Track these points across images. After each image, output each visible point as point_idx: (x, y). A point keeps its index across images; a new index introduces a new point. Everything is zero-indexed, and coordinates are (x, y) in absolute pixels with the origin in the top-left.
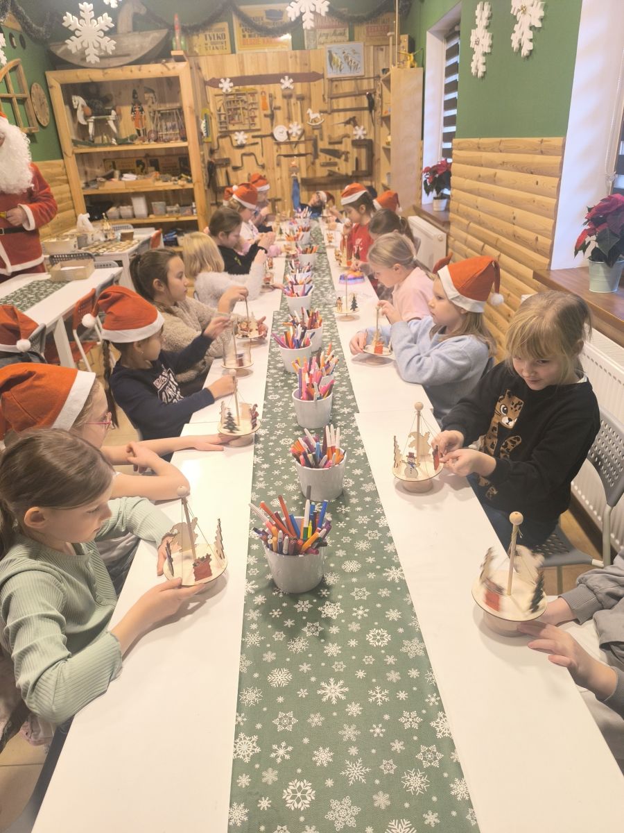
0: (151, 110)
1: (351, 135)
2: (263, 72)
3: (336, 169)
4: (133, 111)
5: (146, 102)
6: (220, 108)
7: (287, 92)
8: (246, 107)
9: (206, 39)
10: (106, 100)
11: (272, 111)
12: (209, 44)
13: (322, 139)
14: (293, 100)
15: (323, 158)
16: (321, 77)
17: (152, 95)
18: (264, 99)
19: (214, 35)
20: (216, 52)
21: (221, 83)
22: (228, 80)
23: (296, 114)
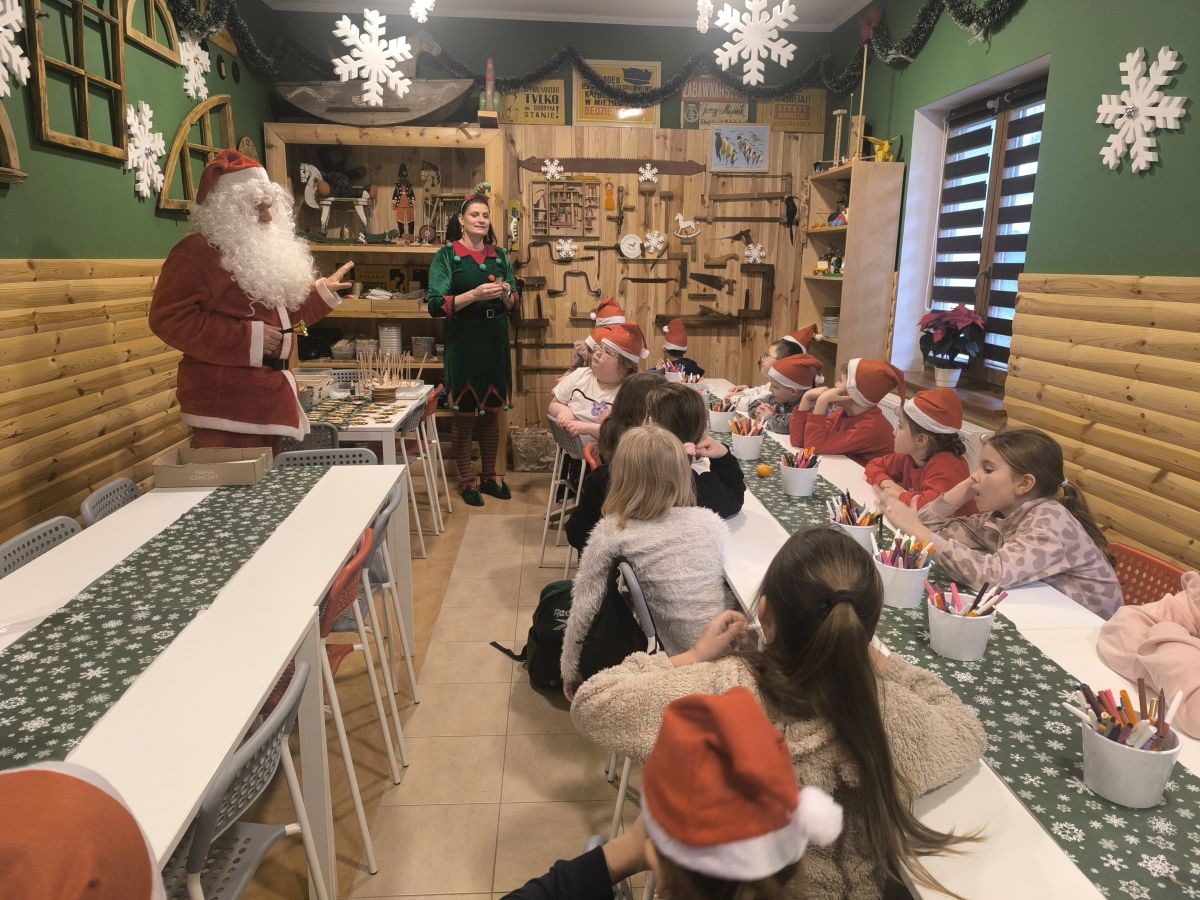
0: (428, 195)
1: (740, 256)
2: (611, 155)
3: (712, 305)
4: (396, 195)
5: (421, 184)
6: (538, 202)
7: (647, 187)
8: (581, 204)
9: (528, 102)
10: (356, 175)
11: (621, 213)
12: (532, 109)
13: (694, 260)
14: (654, 200)
15: (694, 287)
16: (703, 168)
17: (433, 173)
18: (609, 194)
19: (540, 96)
20: (541, 120)
21: (545, 165)
22: (556, 162)
23: (658, 219)
